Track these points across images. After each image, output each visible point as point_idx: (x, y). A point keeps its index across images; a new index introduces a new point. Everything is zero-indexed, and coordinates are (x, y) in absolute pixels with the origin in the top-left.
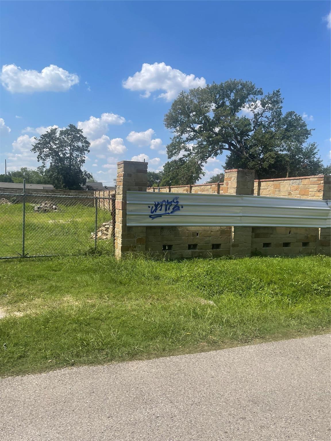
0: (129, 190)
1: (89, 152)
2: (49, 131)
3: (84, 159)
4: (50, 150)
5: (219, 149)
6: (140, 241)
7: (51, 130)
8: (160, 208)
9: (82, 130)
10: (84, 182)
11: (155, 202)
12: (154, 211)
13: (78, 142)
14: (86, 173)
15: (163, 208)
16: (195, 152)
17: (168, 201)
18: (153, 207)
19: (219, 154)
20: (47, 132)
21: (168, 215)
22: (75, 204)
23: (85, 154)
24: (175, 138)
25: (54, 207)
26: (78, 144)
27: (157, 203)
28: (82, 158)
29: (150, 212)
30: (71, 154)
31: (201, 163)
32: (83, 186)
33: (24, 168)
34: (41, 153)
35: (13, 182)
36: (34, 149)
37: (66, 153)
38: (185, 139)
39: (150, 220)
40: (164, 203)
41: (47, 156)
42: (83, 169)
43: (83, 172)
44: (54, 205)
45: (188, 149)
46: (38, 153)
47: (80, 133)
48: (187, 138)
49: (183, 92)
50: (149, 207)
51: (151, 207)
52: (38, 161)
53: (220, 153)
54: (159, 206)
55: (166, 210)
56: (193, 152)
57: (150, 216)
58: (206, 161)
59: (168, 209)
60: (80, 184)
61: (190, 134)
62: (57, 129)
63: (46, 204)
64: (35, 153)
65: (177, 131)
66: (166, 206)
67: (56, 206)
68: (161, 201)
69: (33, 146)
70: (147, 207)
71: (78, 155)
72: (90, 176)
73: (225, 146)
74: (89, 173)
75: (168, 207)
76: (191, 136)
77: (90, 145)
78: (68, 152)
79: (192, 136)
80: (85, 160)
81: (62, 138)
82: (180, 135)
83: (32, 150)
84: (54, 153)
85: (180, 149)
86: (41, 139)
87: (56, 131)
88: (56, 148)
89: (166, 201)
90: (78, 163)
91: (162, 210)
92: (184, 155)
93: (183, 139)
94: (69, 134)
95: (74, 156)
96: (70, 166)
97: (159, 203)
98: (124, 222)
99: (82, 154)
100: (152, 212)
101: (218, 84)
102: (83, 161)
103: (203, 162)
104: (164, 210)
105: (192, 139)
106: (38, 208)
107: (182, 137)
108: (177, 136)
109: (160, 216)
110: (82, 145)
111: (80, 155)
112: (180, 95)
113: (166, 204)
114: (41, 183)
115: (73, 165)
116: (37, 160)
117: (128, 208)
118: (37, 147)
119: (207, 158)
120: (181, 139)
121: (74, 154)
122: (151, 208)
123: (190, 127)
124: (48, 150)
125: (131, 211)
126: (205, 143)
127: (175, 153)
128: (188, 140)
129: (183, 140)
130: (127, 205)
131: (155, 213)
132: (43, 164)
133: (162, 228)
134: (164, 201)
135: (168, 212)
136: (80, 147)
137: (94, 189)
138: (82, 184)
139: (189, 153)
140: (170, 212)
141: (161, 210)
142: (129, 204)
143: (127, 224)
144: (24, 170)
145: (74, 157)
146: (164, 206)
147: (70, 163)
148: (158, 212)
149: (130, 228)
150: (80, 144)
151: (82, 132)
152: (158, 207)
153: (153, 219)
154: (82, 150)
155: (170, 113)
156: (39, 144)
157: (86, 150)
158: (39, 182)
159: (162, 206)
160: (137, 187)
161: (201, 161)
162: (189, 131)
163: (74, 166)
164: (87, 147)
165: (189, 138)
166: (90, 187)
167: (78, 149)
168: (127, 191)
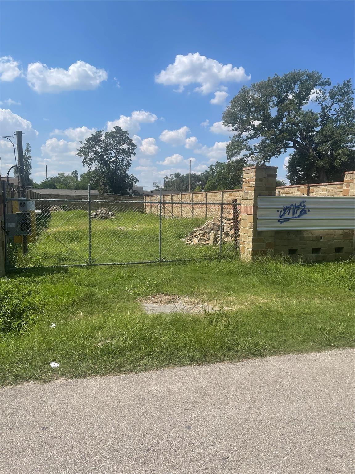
0: (260, 195)
1: (135, 155)
2: (95, 134)
3: (131, 162)
4: (95, 154)
5: (282, 147)
6: (269, 245)
7: (96, 133)
8: (288, 213)
9: (128, 132)
10: (131, 186)
11: (283, 206)
12: (282, 216)
13: (123, 145)
14: (132, 177)
15: (291, 212)
16: (257, 152)
17: (295, 204)
18: (281, 211)
19: (282, 153)
20: (93, 135)
21: (296, 219)
22: (125, 210)
23: (131, 157)
24: (234, 137)
25: (110, 213)
26: (123, 146)
27: (285, 207)
28: (128, 161)
29: (279, 216)
30: (117, 158)
31: (264, 163)
32: (129, 191)
33: (61, 173)
34: (86, 158)
35: (57, 189)
36: (79, 154)
37: (112, 156)
38: (244, 138)
39: (278, 224)
40: (292, 207)
41: (92, 160)
42: (129, 173)
43: (129, 176)
44: (110, 211)
45: (249, 148)
46: (83, 158)
47: (126, 135)
48: (246, 136)
49: (244, 87)
50: (278, 211)
51: (280, 211)
52: (84, 166)
53: (284, 152)
54: (288, 210)
55: (293, 214)
56: (255, 151)
57: (279, 221)
58: (269, 160)
59: (295, 212)
60: (126, 189)
61: (250, 132)
62: (102, 131)
63: (102, 211)
64: (80, 157)
65: (236, 129)
66: (294, 210)
67: (112, 212)
68: (290, 204)
69: (78, 150)
70: (276, 211)
71: (124, 159)
72: (136, 180)
73: (290, 144)
74: (135, 178)
75: (295, 211)
76: (251, 134)
77: (136, 148)
78: (114, 155)
79: (253, 135)
80: (131, 164)
81: (107, 141)
82: (240, 133)
83: (78, 154)
84: (100, 158)
85: (242, 149)
86: (87, 142)
87: (102, 134)
88: (102, 152)
89: (294, 205)
90: (124, 166)
91: (290, 214)
92: (245, 155)
93: (242, 137)
94: (114, 137)
95: (119, 159)
96: (116, 170)
97: (288, 207)
98: (255, 227)
99: (128, 158)
100: (281, 217)
101: (281, 75)
102: (129, 165)
103: (266, 162)
104: (292, 214)
105: (252, 138)
106: (96, 214)
107: (241, 136)
108: (237, 135)
109: (288, 220)
110: (128, 147)
111: (125, 158)
112: (241, 90)
113: (294, 208)
114: (79, 188)
115: (118, 169)
116: (83, 164)
117: (259, 213)
118: (82, 151)
119: (271, 157)
120: (241, 137)
121: (119, 157)
122: (279, 213)
123: (250, 124)
124: (93, 154)
125: (262, 216)
126: (268, 141)
127: (236, 153)
128: (247, 138)
129: (242, 139)
130: (258, 210)
131: (283, 218)
132: (89, 169)
133: (288, 232)
134: (292, 205)
135: (295, 216)
136: (125, 150)
137: (141, 193)
138: (128, 189)
139: (251, 152)
140: (297, 216)
141: (288, 214)
142: (259, 209)
143: (258, 229)
144: (61, 175)
145: (120, 161)
146: (292, 210)
147: (116, 167)
148: (286, 216)
149: (260, 232)
150: (125, 146)
151: (128, 134)
152: (286, 211)
153: (281, 223)
154: (128, 153)
155: (228, 111)
156: (84, 148)
157: (132, 153)
158: (77, 188)
159: (289, 210)
160: (267, 192)
161: (265, 161)
162: (249, 129)
163: (120, 170)
164: (133, 149)
165: (249, 136)
166: (136, 192)
167: (124, 152)
168: (258, 196)
